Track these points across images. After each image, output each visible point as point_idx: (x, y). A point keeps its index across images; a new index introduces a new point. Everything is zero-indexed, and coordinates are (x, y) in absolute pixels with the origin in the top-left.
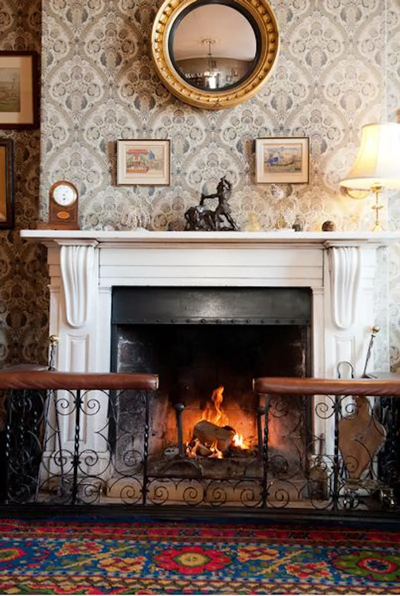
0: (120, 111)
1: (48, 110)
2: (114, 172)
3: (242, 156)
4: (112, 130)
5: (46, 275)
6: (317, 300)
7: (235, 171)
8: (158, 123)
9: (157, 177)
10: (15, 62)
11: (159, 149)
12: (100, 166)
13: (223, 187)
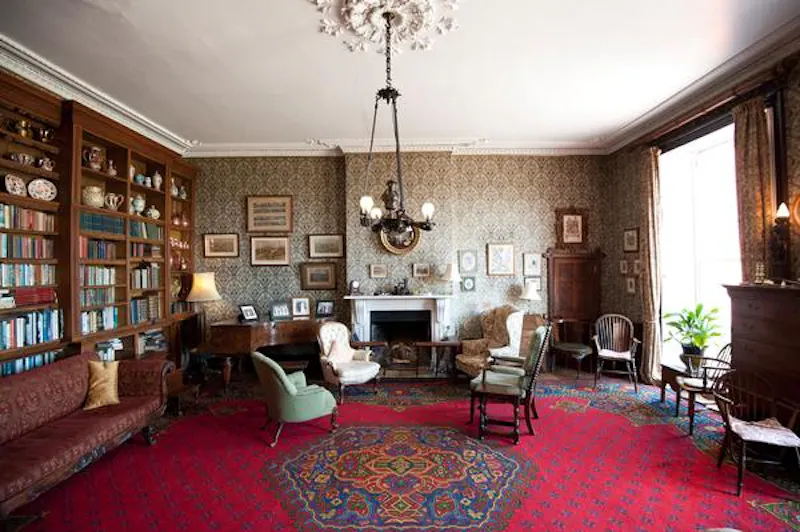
0: (371, 255)
1: (349, 255)
2: (370, 274)
3: (410, 268)
4: (368, 261)
5: (350, 308)
6: (433, 315)
7: (407, 273)
8: (383, 258)
9: (382, 276)
10: (337, 237)
11: (383, 266)
12: (365, 272)
13: (405, 281)
